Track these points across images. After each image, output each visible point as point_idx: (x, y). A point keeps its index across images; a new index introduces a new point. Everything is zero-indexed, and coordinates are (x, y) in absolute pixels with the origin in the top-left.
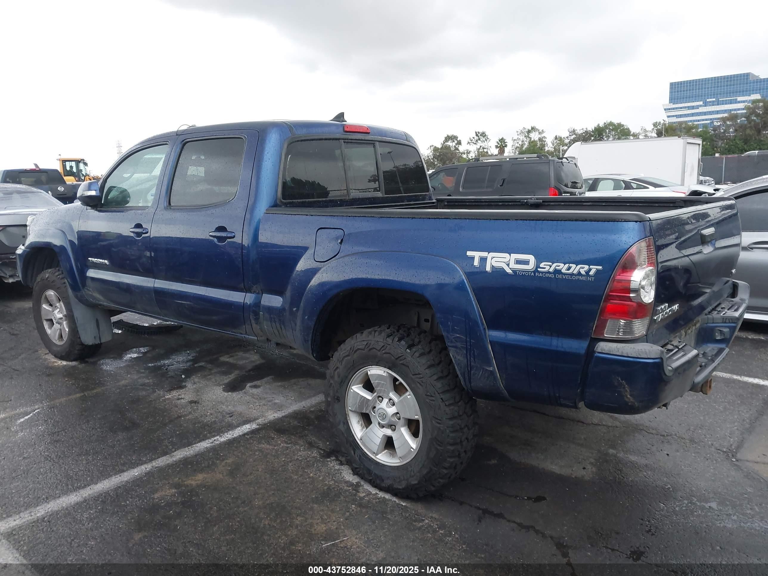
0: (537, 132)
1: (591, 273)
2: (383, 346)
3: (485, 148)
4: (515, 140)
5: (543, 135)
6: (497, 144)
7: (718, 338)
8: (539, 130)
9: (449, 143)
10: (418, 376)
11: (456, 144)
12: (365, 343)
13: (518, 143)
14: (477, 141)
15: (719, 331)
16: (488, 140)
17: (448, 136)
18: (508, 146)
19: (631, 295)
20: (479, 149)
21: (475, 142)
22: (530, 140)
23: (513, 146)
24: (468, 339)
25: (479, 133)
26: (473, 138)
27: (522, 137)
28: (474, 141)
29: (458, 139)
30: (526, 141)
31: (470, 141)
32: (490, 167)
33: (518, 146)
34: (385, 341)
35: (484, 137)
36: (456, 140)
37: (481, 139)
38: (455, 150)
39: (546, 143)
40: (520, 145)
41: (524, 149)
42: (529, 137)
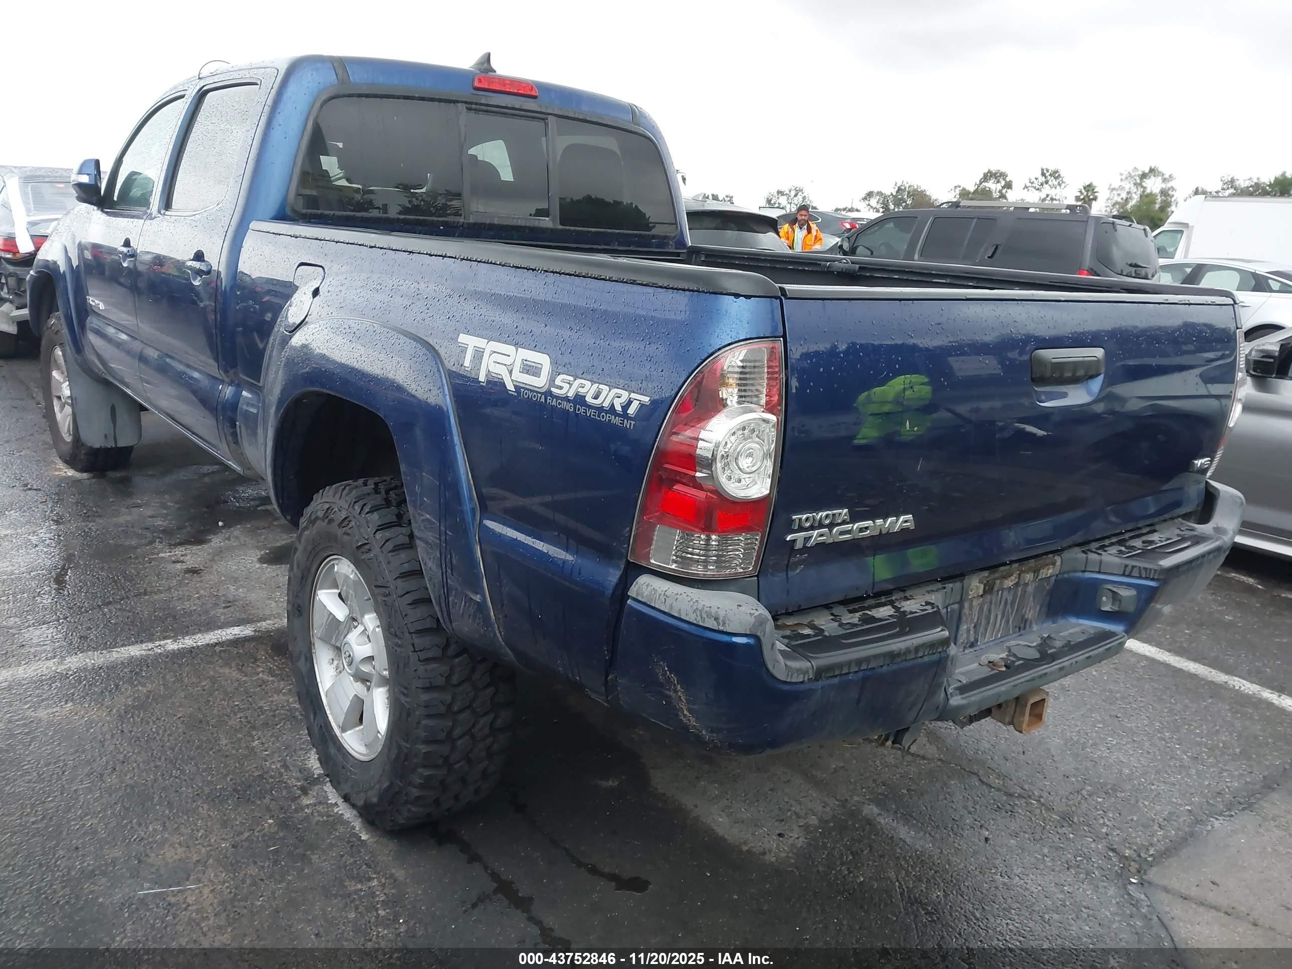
0: (1160, 178)
1: (631, 411)
2: (346, 518)
3: (1056, 200)
4: (1114, 189)
5: (1169, 185)
6: (1079, 194)
7: (1107, 608)
8: (1163, 175)
9: (991, 185)
10: (383, 590)
11: (1003, 187)
12: (327, 506)
13: (1119, 195)
14: (1042, 184)
15: (1110, 594)
16: (1063, 185)
17: (990, 172)
18: (1099, 199)
19: (698, 474)
20: (1044, 200)
21: (1038, 187)
22: (1144, 192)
23: (1108, 199)
24: (443, 528)
25: (1048, 171)
26: (1036, 179)
27: (1128, 185)
28: (1036, 185)
29: (1008, 179)
30: (1135, 193)
31: (1029, 184)
32: (975, 220)
33: (1119, 200)
34: (350, 509)
35: (1056, 178)
36: (1004, 179)
37: (1050, 183)
38: (1000, 197)
39: (1173, 199)
40: (1122, 199)
41: (1129, 207)
42: (1142, 187)
